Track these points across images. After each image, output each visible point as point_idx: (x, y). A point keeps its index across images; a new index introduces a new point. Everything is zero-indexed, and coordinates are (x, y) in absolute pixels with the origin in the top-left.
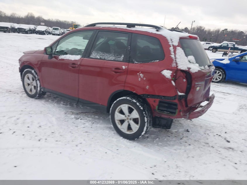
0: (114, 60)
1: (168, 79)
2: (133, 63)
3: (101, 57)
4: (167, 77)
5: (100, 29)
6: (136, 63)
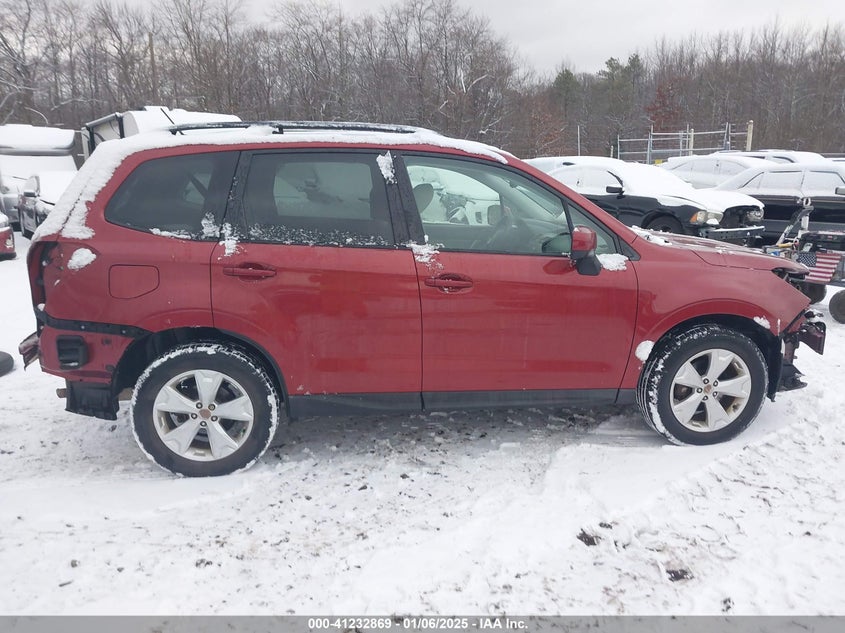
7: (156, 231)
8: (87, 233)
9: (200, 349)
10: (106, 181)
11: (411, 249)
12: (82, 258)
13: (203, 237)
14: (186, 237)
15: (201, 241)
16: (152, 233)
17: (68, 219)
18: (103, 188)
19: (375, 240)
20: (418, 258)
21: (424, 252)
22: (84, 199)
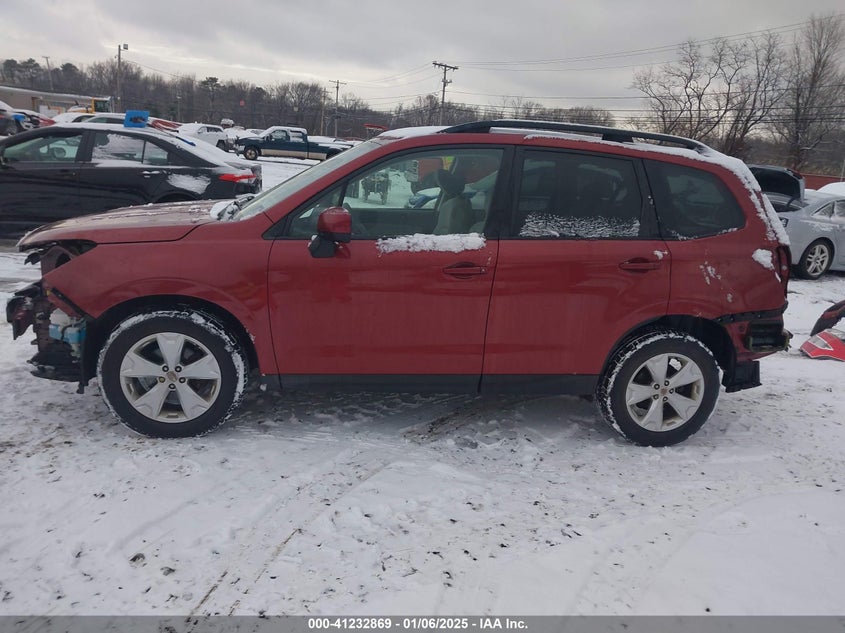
0: (612, 238)
1: (768, 269)
2: (675, 239)
3: (565, 231)
4: (765, 266)
5: (525, 143)
6: (683, 240)
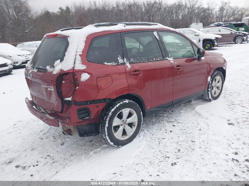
7: (106, 63)
8: (83, 67)
9: (125, 102)
10: (84, 46)
11: (167, 60)
12: (85, 77)
13: (119, 64)
14: (115, 64)
15: (119, 65)
16: (105, 64)
17: (75, 62)
18: (84, 49)
19: (159, 58)
20: (171, 62)
21: (171, 60)
22: (78, 54)
